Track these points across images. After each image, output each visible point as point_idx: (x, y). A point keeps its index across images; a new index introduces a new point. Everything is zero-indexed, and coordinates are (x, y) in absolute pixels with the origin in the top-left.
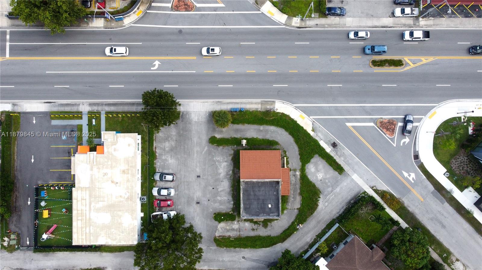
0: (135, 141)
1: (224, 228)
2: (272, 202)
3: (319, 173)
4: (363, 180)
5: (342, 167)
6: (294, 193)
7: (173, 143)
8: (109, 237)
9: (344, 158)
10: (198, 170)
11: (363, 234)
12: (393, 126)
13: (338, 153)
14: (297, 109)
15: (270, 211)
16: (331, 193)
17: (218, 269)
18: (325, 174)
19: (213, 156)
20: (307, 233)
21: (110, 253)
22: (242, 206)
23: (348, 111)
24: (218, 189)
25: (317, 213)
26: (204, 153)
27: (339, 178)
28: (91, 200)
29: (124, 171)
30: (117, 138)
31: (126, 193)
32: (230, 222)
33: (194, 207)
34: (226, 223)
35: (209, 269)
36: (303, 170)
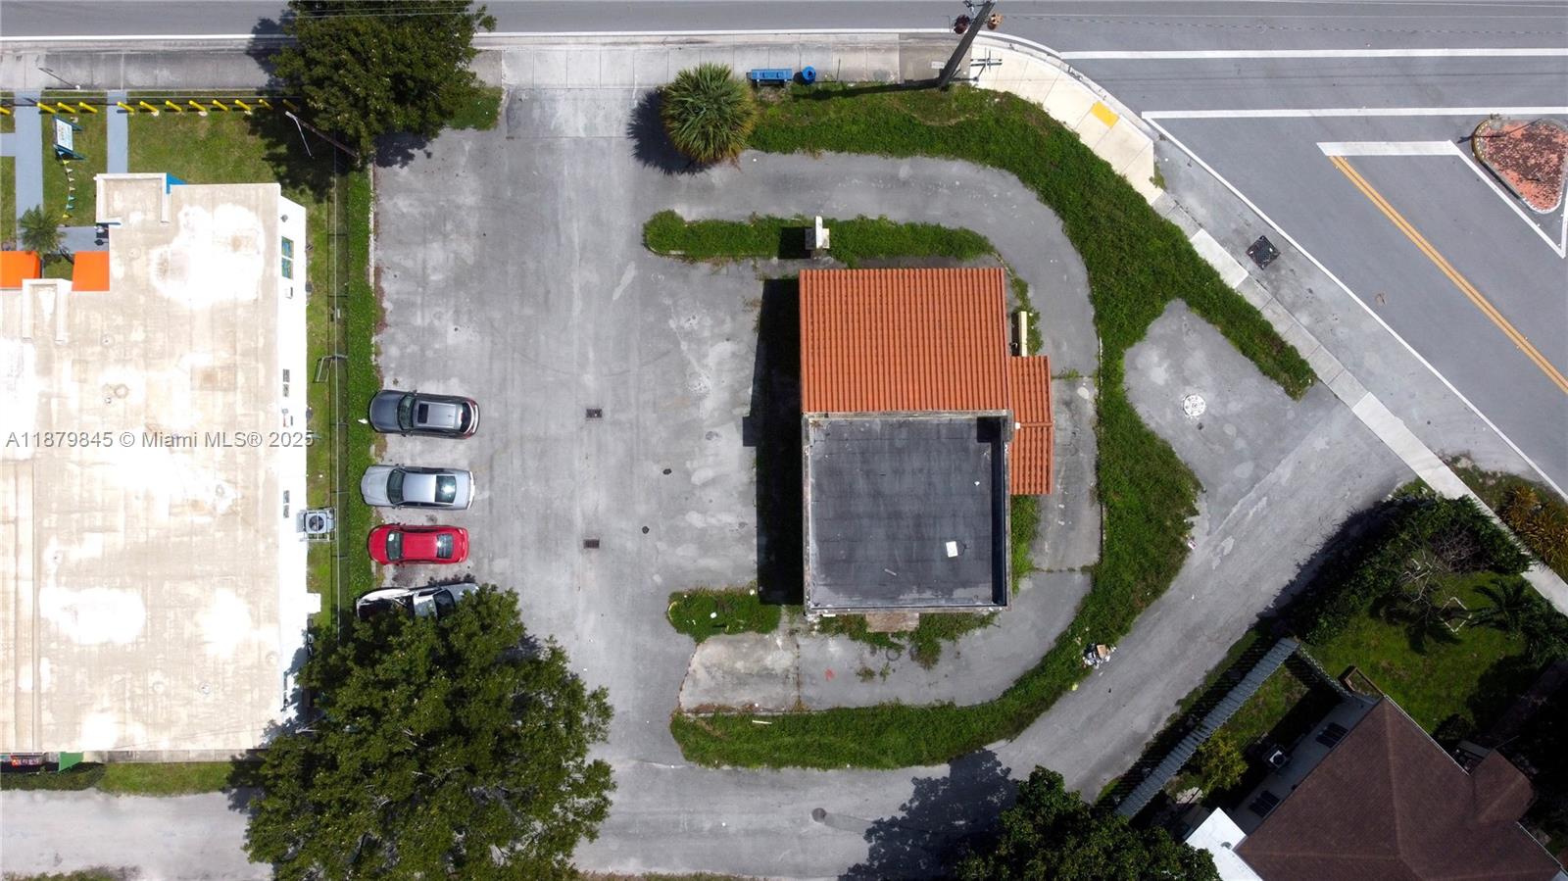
0: (264, 222)
1: (719, 666)
2: (961, 528)
3: (1188, 389)
4: (1409, 423)
5: (1304, 363)
6: (1065, 489)
7: (467, 250)
8: (136, 712)
9: (1311, 315)
10: (589, 379)
11: (1412, 693)
12: (1554, 157)
13: (1282, 292)
14: (1076, 72)
15: (955, 574)
16: (1252, 487)
17: (693, 872)
18: (1219, 394)
19: (665, 314)
20: (1135, 689)
21: (154, 799)
22: (811, 548)
23: (1331, 83)
24: (688, 475)
25: (1181, 589)
26: (621, 296)
27: (1291, 415)
28: (46, 523)
29: (209, 378)
30: (177, 207)
31: (219, 486)
32: (752, 635)
33: (572, 565)
34: (730, 642)
35: (647, 870)
36: (1109, 376)
